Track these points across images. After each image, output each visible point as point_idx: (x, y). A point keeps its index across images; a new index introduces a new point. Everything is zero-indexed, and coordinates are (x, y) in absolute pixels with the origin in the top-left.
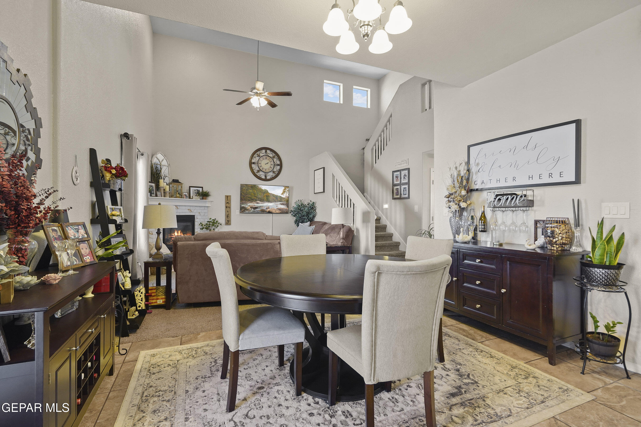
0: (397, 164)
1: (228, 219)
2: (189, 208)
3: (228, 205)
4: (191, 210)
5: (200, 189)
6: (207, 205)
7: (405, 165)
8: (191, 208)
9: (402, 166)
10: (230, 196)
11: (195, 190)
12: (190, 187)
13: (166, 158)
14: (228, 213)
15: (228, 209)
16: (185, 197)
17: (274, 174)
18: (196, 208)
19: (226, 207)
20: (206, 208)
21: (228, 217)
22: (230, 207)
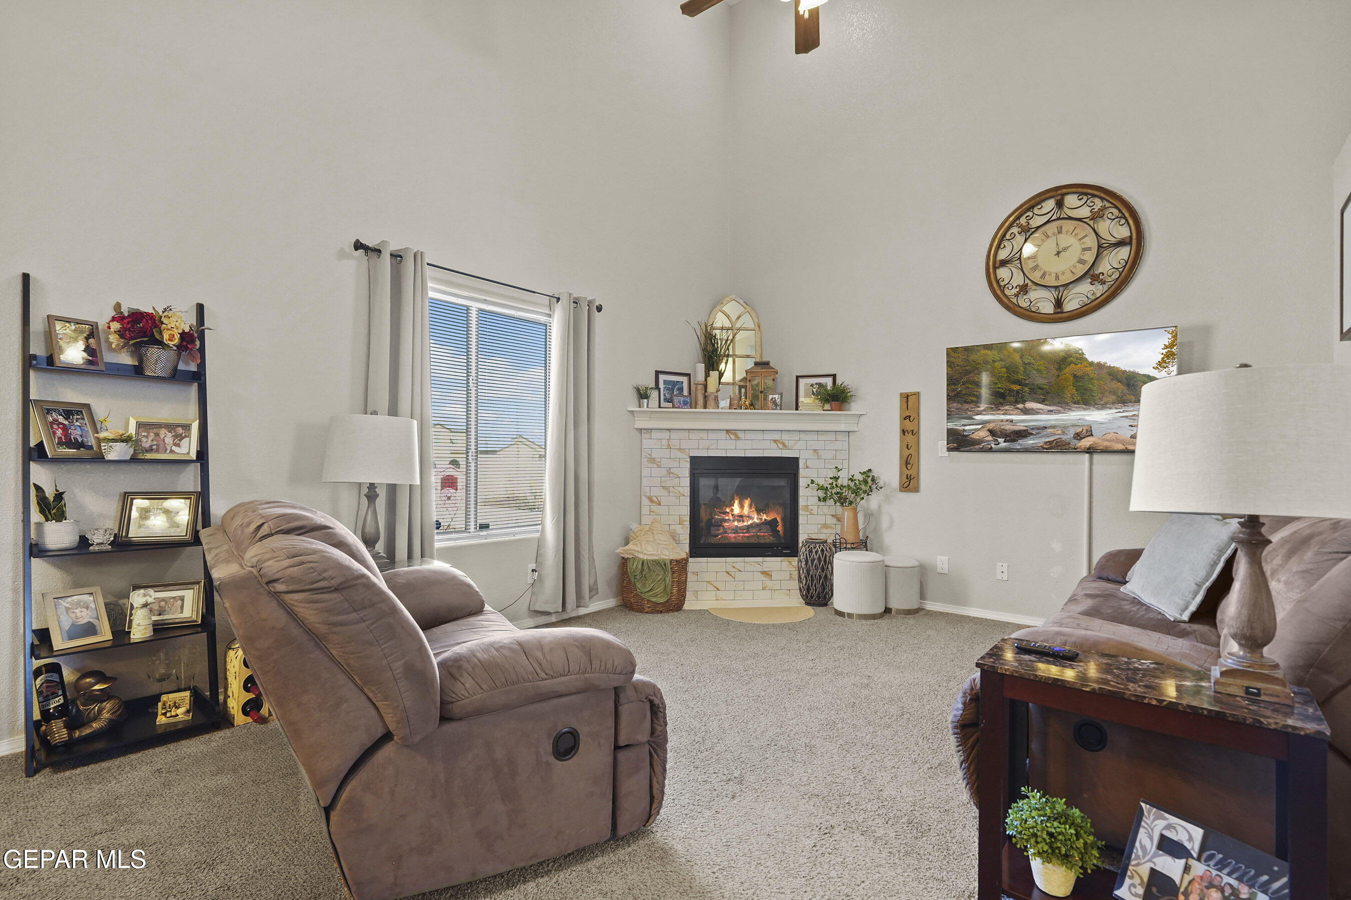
1: (910, 473)
2: (777, 436)
3: (909, 425)
4: (783, 444)
5: (829, 382)
6: (843, 427)
8: (785, 437)
10: (917, 394)
11: (812, 385)
12: (797, 377)
14: (907, 452)
15: (909, 438)
18: (803, 436)
19: (904, 432)
20: (840, 437)
21: (907, 463)
22: (915, 433)
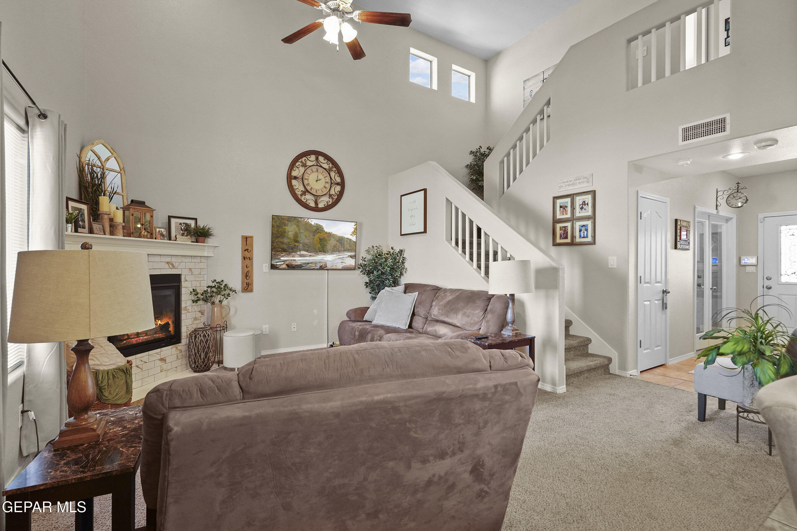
0: (564, 184)
1: (248, 281)
2: (168, 259)
3: (247, 254)
4: (172, 265)
5: (192, 223)
6: (206, 254)
7: (585, 185)
8: (174, 260)
9: (575, 187)
10: (252, 237)
11: (181, 224)
12: (170, 217)
13: (115, 155)
14: (247, 269)
15: (247, 262)
16: (158, 236)
17: (331, 200)
18: (184, 259)
19: (244, 258)
20: (203, 260)
21: (246, 276)
22: (250, 259)
